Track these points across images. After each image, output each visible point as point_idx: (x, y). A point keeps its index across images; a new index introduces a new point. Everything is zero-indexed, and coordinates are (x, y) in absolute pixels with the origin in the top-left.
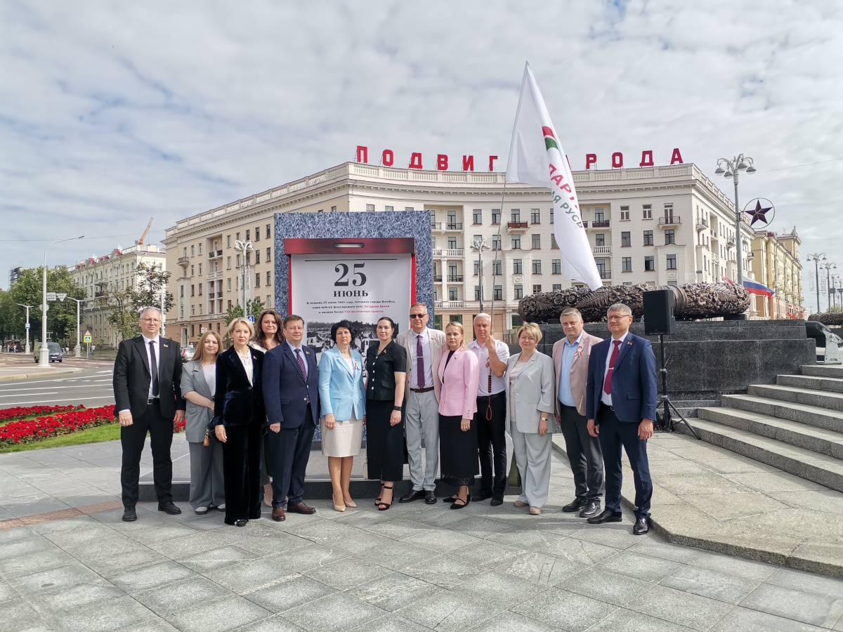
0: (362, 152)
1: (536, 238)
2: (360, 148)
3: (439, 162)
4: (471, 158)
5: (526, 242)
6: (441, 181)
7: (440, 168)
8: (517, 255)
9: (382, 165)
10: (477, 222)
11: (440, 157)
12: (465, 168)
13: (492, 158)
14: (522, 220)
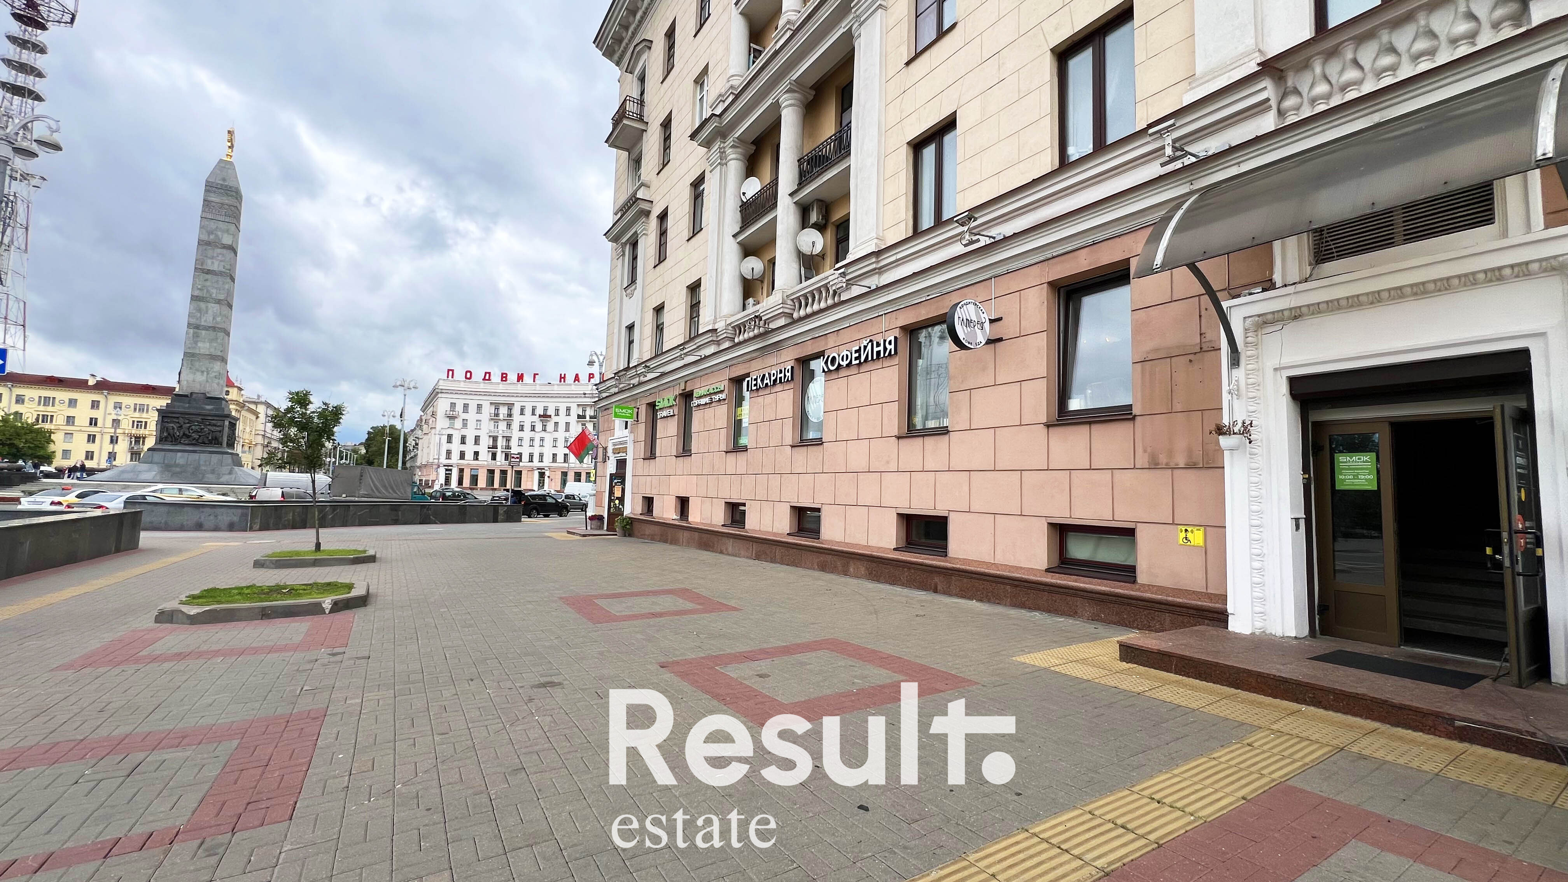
0: (451, 373)
1: (556, 424)
2: (449, 370)
3: (502, 377)
4: (522, 374)
5: (550, 426)
6: (502, 388)
7: (502, 380)
8: (543, 434)
9: (464, 379)
10: (522, 413)
11: (503, 374)
12: (518, 381)
13: (535, 375)
14: (549, 413)
